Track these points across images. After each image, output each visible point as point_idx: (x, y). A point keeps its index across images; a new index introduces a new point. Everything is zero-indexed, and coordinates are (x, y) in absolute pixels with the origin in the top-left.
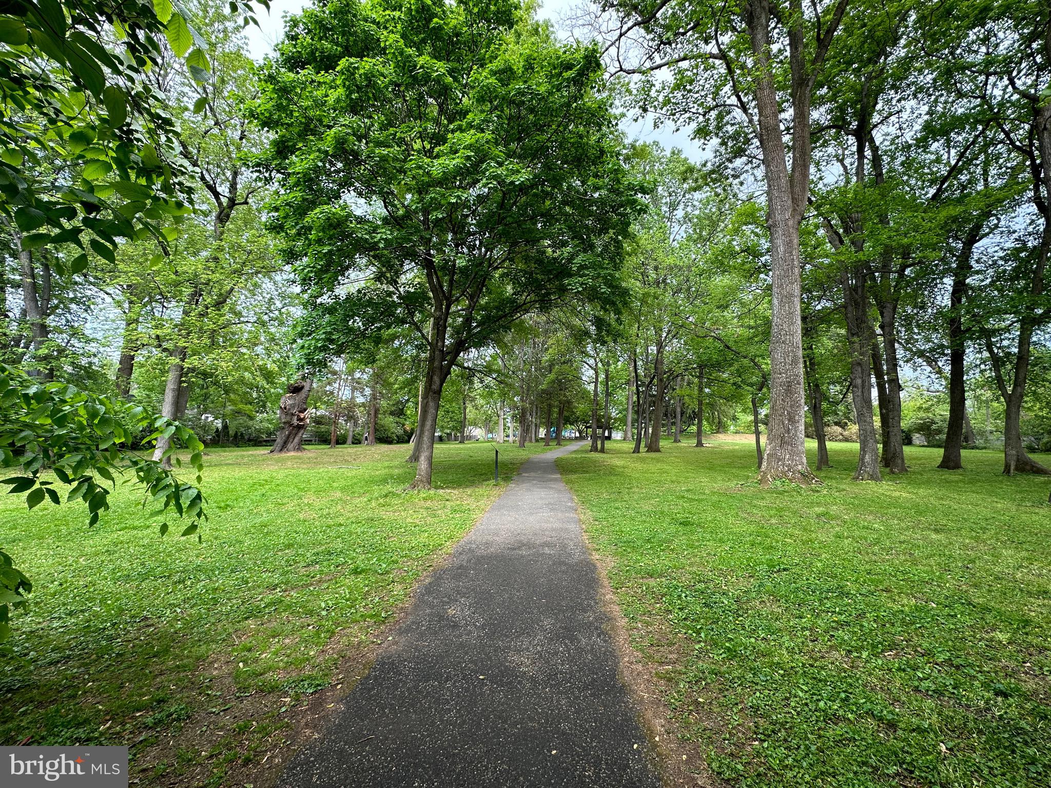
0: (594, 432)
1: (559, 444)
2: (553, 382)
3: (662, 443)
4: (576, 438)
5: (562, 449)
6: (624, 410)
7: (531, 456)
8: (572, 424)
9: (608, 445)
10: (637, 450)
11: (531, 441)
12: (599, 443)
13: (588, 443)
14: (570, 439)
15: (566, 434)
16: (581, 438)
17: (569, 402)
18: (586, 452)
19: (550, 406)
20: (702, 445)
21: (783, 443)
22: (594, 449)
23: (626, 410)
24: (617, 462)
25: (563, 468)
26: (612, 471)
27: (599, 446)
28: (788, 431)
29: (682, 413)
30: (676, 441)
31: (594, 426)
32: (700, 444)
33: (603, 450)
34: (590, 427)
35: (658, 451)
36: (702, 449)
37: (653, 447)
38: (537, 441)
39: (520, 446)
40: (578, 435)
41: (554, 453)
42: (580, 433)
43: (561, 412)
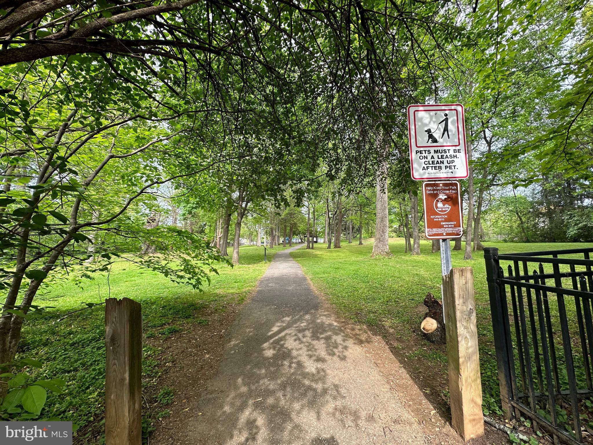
0: (308, 239)
1: (290, 246)
2: (287, 214)
3: (342, 244)
4: (299, 243)
5: (292, 248)
6: (324, 227)
7: (277, 252)
8: (297, 235)
9: (315, 245)
10: (329, 247)
11: (275, 245)
12: (311, 244)
13: (306, 244)
14: (296, 243)
15: (294, 241)
16: (302, 242)
17: (295, 224)
18: (304, 249)
19: (285, 226)
20: (362, 244)
21: (380, 241)
22: (308, 247)
23: (325, 227)
24: (318, 252)
25: (293, 256)
26: (316, 256)
27: (311, 246)
28: (382, 236)
29: (353, 228)
30: (349, 242)
31: (308, 236)
32: (361, 243)
33: (313, 248)
34: (306, 237)
35: (340, 247)
36: (362, 246)
37: (337, 246)
38: (279, 244)
39: (271, 248)
40: (300, 241)
41: (289, 250)
42: (301, 240)
43: (291, 229)
